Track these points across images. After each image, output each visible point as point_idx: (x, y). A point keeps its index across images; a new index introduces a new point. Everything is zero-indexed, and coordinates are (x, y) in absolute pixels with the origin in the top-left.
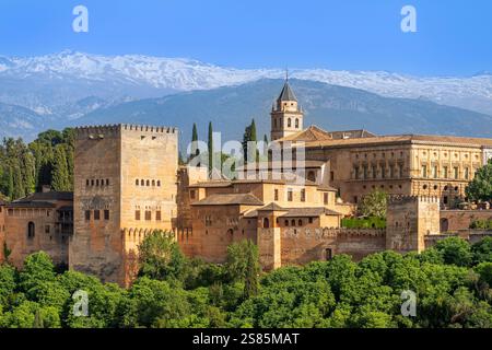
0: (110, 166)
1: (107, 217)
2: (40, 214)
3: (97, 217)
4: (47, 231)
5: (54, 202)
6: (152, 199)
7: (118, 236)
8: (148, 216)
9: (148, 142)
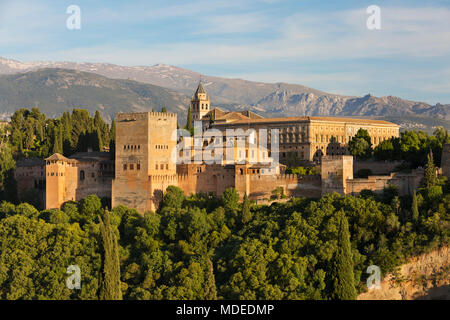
0: (141, 137)
1: (138, 168)
2: (88, 165)
3: (132, 168)
4: (93, 176)
5: (97, 158)
6: (164, 156)
7: (147, 180)
8: (162, 168)
9: (162, 122)
